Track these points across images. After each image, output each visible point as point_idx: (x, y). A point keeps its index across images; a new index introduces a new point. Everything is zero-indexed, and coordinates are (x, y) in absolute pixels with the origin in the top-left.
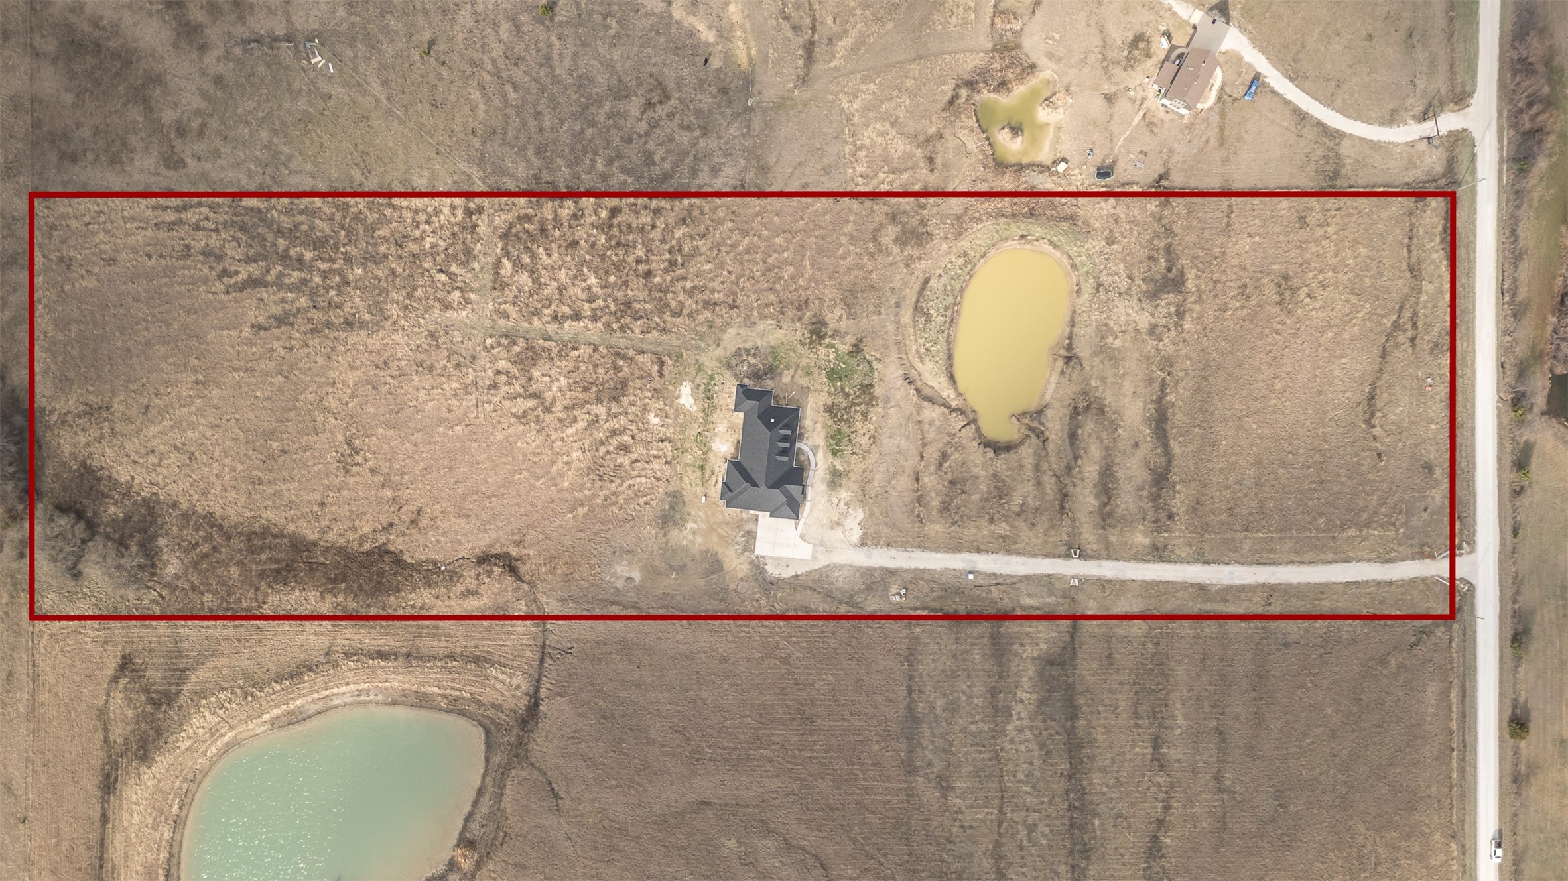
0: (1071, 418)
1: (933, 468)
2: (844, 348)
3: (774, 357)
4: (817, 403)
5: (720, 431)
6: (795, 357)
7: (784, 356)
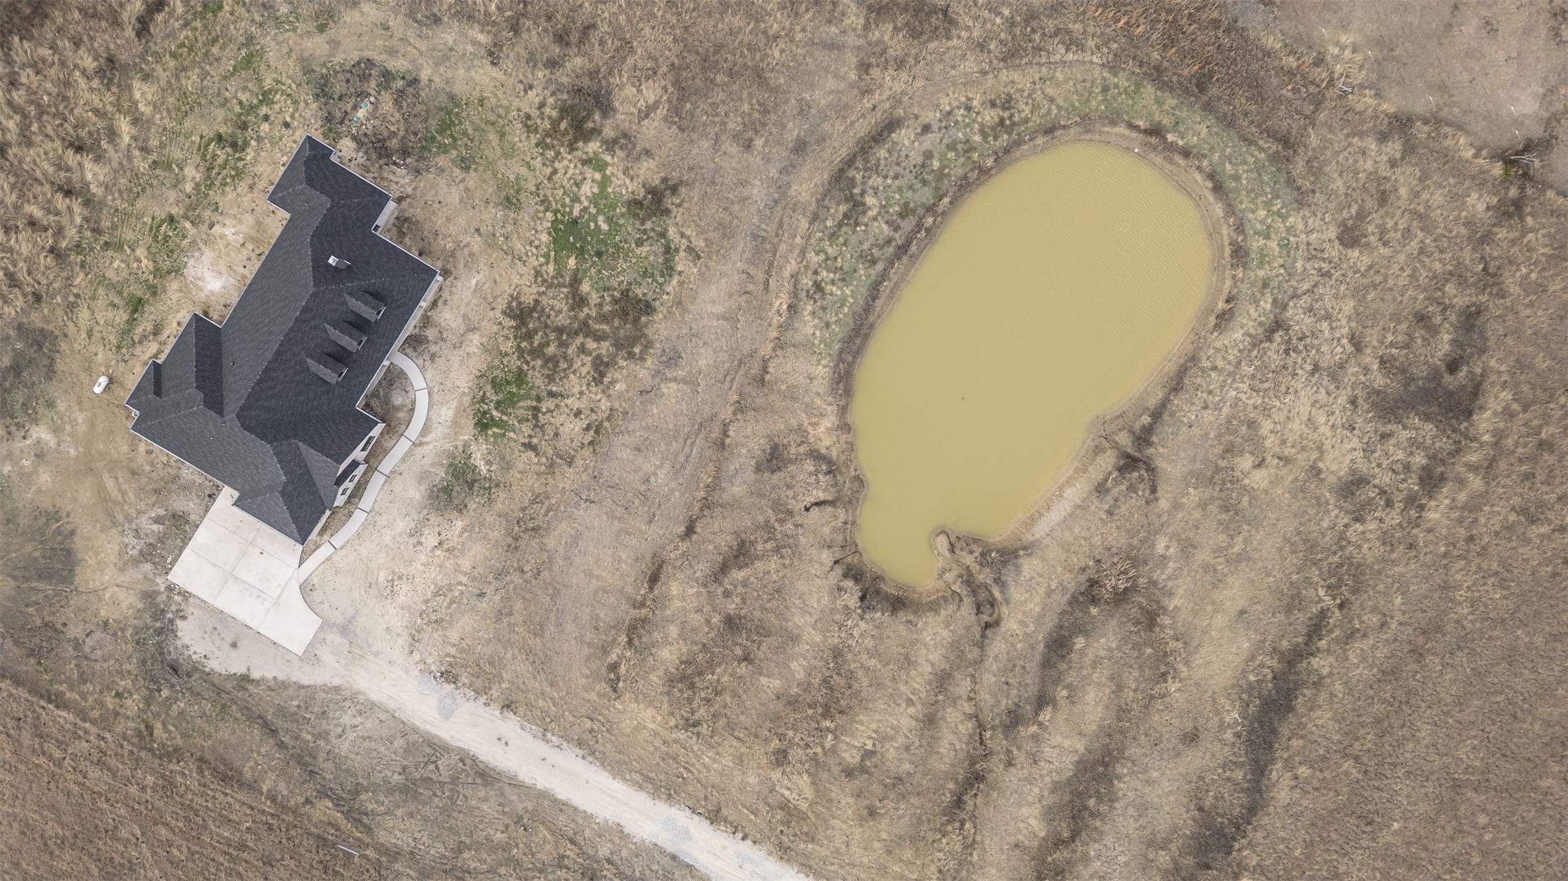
0: (1074, 601)
1: (701, 569)
2: (625, 186)
3: (444, 123)
4: (495, 281)
5: (222, 237)
6: (497, 148)
7: (470, 131)
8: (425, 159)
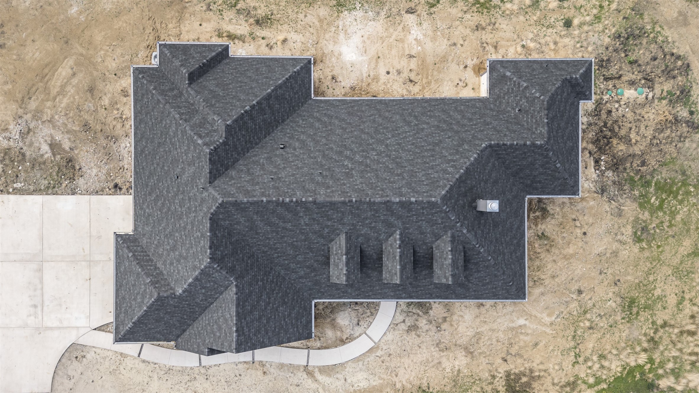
3: (671, 186)
4: (536, 344)
5: (406, 29)
6: (679, 256)
7: (679, 218)
8: (621, 189)
